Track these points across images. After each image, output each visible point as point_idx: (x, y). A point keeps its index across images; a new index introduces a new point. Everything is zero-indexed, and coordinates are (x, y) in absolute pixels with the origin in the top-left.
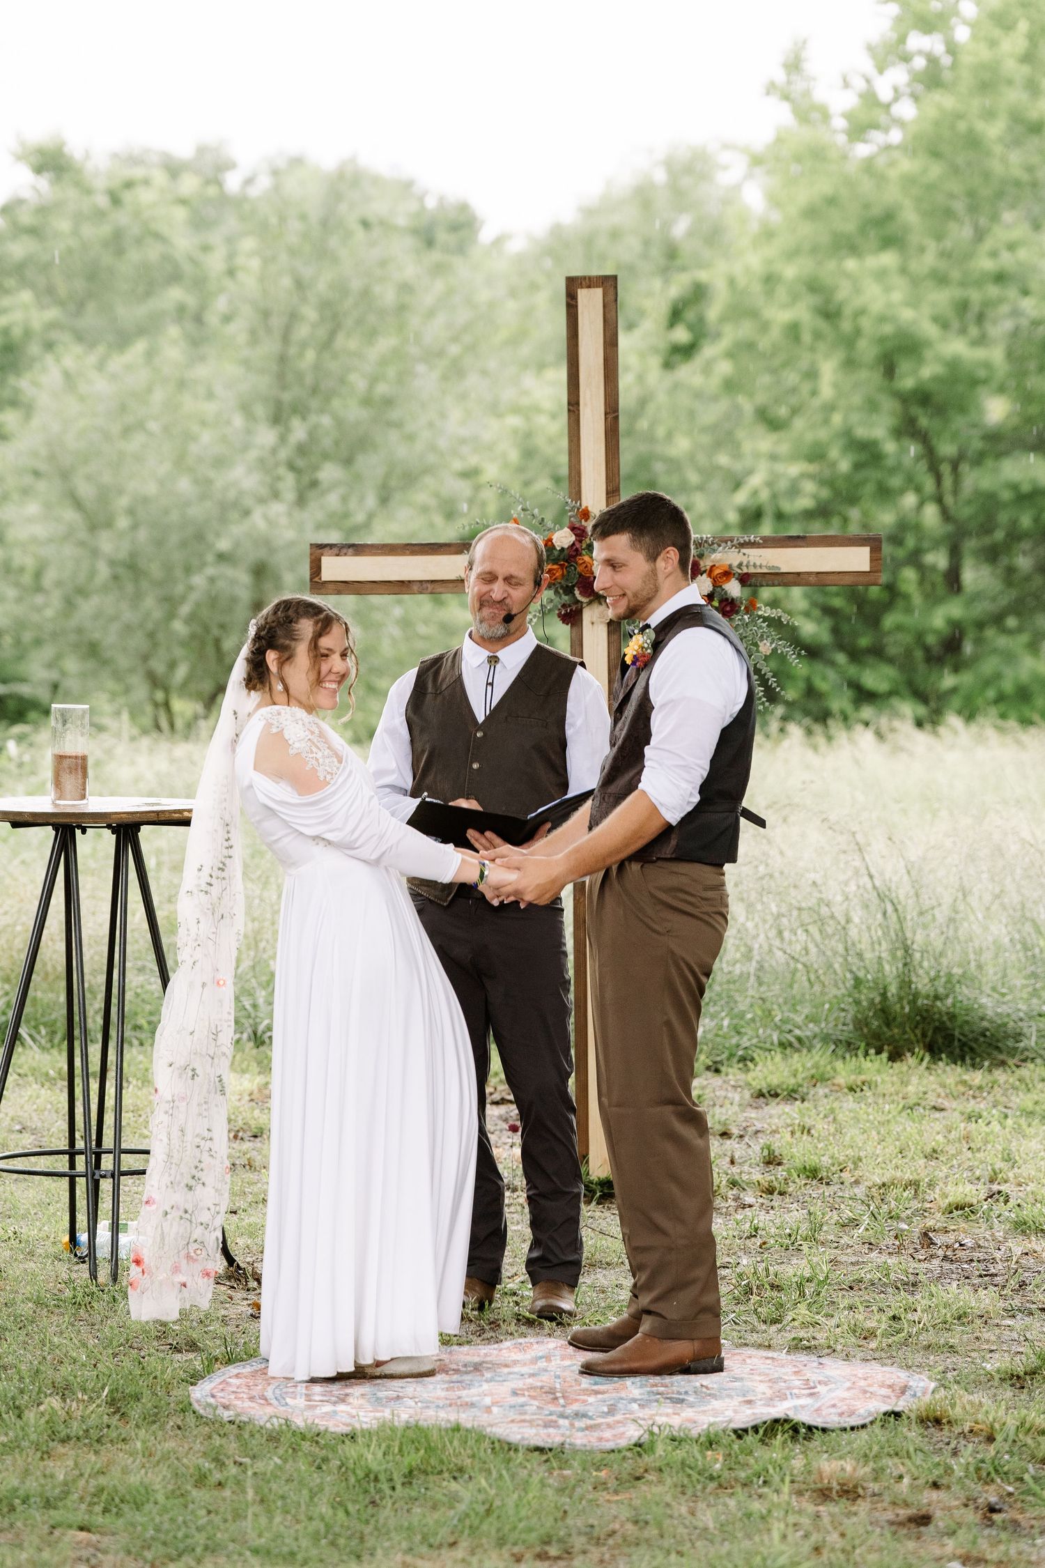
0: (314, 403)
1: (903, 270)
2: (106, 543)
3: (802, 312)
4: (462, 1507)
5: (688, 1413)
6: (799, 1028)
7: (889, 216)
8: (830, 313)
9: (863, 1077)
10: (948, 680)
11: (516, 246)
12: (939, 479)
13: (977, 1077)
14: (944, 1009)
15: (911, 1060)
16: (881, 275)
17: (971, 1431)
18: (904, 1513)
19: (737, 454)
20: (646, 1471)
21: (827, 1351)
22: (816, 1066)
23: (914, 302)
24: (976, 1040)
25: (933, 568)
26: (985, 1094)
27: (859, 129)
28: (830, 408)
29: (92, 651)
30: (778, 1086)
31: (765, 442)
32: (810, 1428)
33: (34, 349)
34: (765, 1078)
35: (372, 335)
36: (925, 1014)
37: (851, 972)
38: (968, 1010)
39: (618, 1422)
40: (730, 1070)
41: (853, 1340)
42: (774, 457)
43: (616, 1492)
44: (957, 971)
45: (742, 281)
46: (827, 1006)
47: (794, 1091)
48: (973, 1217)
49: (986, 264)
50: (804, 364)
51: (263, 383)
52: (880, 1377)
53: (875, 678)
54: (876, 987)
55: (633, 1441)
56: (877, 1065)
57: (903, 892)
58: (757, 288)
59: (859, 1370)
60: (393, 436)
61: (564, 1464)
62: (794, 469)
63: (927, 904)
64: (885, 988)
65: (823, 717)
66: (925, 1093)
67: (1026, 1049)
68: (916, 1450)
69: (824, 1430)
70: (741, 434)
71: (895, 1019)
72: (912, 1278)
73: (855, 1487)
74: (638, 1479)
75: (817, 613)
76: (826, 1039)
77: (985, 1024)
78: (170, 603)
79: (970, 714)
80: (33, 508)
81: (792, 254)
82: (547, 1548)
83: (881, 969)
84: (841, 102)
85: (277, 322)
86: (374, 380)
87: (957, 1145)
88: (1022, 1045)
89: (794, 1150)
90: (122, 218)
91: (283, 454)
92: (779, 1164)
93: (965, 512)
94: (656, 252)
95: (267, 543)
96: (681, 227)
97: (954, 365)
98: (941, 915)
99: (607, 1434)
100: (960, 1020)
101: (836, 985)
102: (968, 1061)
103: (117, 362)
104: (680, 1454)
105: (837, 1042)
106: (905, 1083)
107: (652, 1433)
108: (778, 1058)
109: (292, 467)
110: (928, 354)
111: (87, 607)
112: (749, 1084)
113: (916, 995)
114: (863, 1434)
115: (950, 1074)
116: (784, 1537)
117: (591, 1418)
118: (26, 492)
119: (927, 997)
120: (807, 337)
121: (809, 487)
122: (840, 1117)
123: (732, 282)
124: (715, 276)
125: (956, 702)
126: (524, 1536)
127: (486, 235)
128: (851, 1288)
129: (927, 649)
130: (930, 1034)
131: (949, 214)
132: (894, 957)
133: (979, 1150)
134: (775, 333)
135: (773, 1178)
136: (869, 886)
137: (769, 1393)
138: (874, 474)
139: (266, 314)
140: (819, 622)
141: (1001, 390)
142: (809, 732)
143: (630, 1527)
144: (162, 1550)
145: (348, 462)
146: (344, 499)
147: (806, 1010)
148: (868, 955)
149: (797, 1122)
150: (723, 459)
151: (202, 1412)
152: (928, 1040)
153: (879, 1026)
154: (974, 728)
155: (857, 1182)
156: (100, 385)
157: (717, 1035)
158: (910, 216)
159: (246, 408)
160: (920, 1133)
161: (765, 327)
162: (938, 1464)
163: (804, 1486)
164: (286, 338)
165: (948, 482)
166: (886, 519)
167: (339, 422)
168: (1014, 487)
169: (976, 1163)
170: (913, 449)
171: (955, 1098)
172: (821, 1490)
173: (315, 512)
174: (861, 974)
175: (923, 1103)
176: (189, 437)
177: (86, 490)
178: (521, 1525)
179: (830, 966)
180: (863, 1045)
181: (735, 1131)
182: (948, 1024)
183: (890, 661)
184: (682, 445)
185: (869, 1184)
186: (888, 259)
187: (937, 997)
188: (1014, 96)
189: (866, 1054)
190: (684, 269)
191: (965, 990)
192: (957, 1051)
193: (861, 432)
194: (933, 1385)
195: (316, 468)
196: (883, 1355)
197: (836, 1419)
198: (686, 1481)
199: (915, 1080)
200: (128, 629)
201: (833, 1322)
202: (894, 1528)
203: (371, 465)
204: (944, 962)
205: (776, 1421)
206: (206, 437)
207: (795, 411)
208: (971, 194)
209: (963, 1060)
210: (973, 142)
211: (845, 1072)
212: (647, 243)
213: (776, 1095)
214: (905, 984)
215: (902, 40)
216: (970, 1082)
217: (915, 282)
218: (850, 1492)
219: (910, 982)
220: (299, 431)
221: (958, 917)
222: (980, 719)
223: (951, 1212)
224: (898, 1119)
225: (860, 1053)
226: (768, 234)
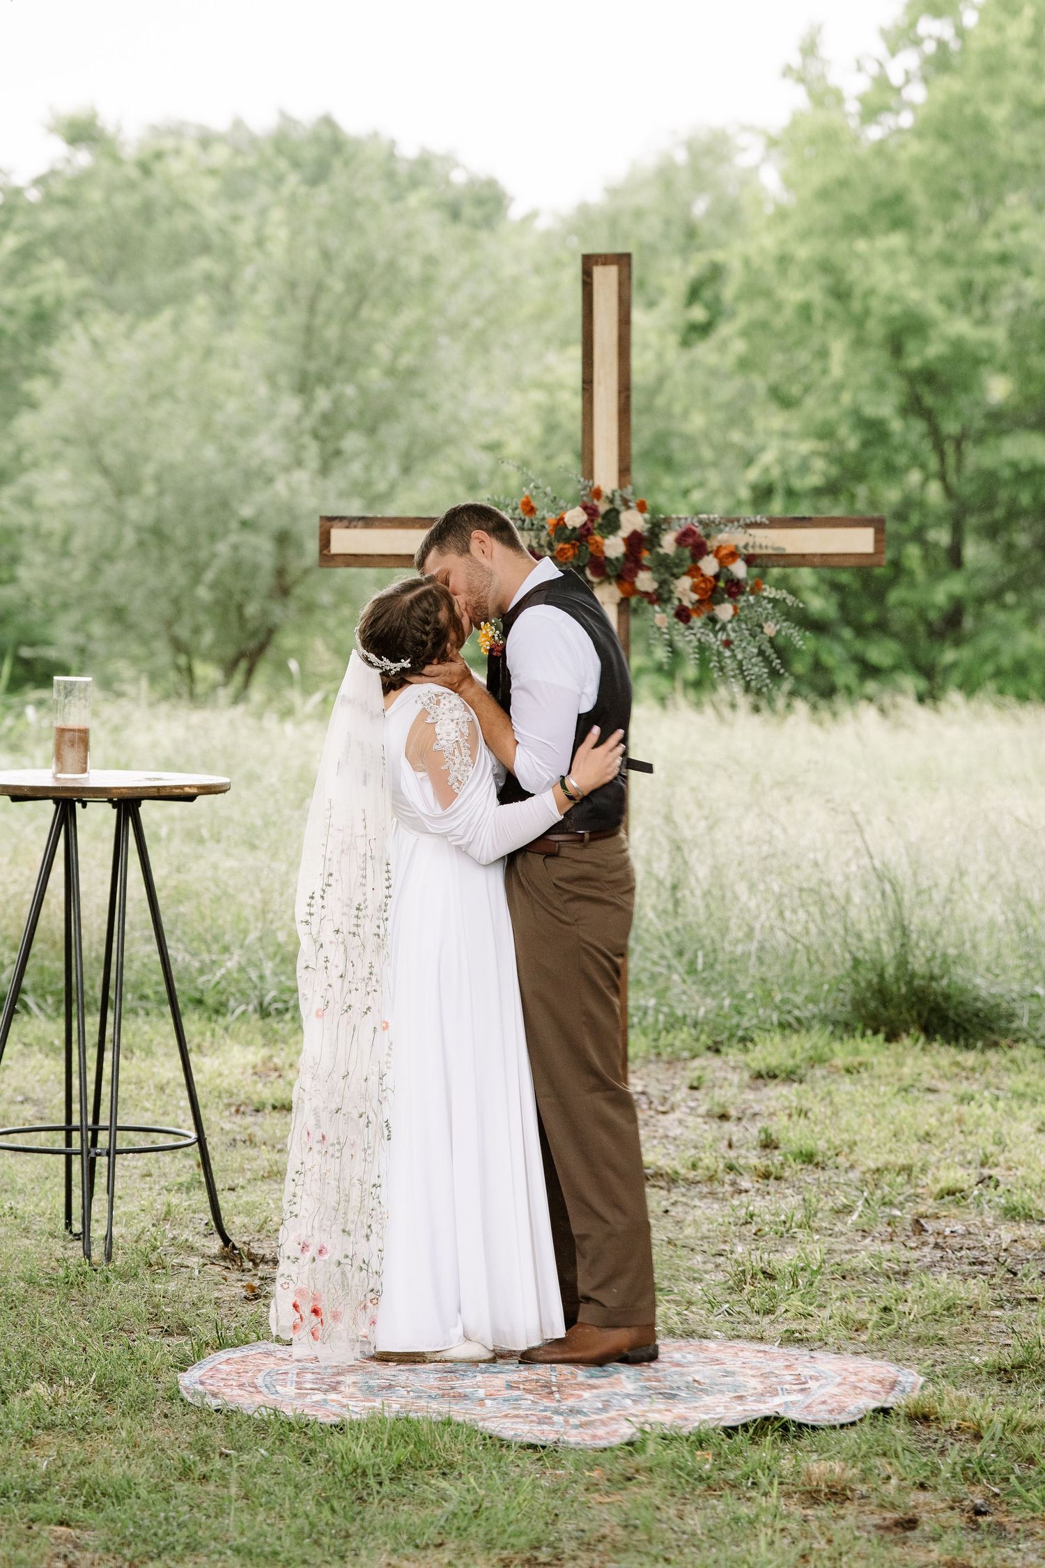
0: (340, 373)
1: (911, 251)
2: (134, 510)
3: (814, 292)
4: (449, 1507)
5: (680, 1409)
6: (798, 1008)
7: (898, 198)
8: (840, 293)
9: (859, 1059)
10: (949, 656)
11: (543, 223)
12: (942, 456)
13: (970, 1058)
14: (939, 990)
15: (907, 1041)
16: (890, 255)
17: (958, 1429)
18: (891, 1516)
19: (749, 431)
20: (637, 1471)
21: (819, 1344)
22: (814, 1047)
23: (921, 282)
24: (970, 1021)
25: (936, 545)
26: (977, 1075)
27: (871, 113)
28: (839, 387)
29: (118, 615)
30: (777, 1067)
31: (775, 420)
32: (800, 1426)
33: (65, 317)
34: (764, 1059)
35: (397, 307)
36: (921, 995)
37: (850, 952)
38: (963, 991)
39: (612, 1419)
40: (730, 1051)
41: (845, 1333)
42: (785, 435)
43: (608, 1494)
44: (952, 951)
45: (757, 261)
46: (826, 987)
47: (793, 1072)
48: (963, 1203)
49: (989, 245)
50: (816, 341)
51: (289, 353)
52: (870, 1372)
53: (880, 652)
54: (874, 969)
55: (626, 1440)
56: (873, 1046)
57: (903, 872)
58: (770, 268)
59: (852, 1364)
60: (417, 405)
61: (558, 1464)
62: (805, 447)
63: (925, 884)
64: (883, 970)
65: (828, 692)
66: (919, 1075)
67: (1018, 1030)
68: (904, 1449)
69: (814, 1428)
70: (754, 412)
71: (891, 1000)
72: (904, 1267)
73: (844, 1489)
74: (629, 1479)
75: (824, 588)
76: (824, 1020)
77: (979, 1004)
78: (196, 570)
79: (969, 687)
80: (62, 474)
81: (805, 235)
82: (537, 1554)
83: (880, 951)
84: (855, 85)
85: (303, 292)
86: (397, 352)
87: (950, 1128)
88: (1014, 1026)
89: (791, 1134)
90: (153, 188)
91: (308, 423)
92: (776, 1148)
93: (967, 490)
94: (677, 233)
95: (290, 510)
96: (700, 207)
97: (958, 344)
98: (937, 897)
99: (601, 1432)
100: (954, 1001)
101: (835, 965)
102: (962, 1042)
103: (146, 329)
104: (670, 1454)
105: (835, 1023)
106: (900, 1064)
107: (644, 1432)
108: (777, 1038)
109: (316, 435)
110: (933, 334)
111: (113, 572)
112: (748, 1066)
113: (913, 975)
114: (852, 1433)
115: (944, 1055)
116: (772, 1543)
117: (585, 1414)
118: (56, 457)
119: (923, 978)
120: (818, 317)
121: (819, 464)
122: (837, 1100)
123: (747, 262)
124: (732, 255)
125: (956, 676)
126: (512, 1540)
127: (516, 212)
128: (844, 1277)
129: (929, 625)
130: (925, 1014)
131: (955, 196)
132: (891, 936)
133: (971, 1133)
134: (788, 313)
135: (769, 1163)
136: (870, 867)
137: (760, 1387)
138: (880, 452)
139: (292, 285)
140: (826, 598)
141: (1003, 369)
142: (814, 708)
143: (619, 1531)
144: (142, 1548)
145: (371, 431)
146: (367, 468)
147: (805, 991)
148: (868, 936)
149: (794, 1104)
150: (736, 436)
151: (190, 1400)
152: (923, 1021)
153: (877, 1008)
154: (974, 704)
155: (852, 1167)
156: (128, 354)
157: (718, 1015)
158: (919, 198)
159: (270, 377)
160: (914, 1116)
161: (778, 306)
162: (926, 1464)
163: (793, 1488)
164: (312, 309)
165: (951, 460)
166: (892, 495)
167: (363, 390)
168: (1014, 465)
169: (968, 1147)
170: (919, 426)
171: (949, 1079)
172: (810, 1492)
173: (337, 481)
174: (860, 955)
175: (918, 1085)
176: (215, 406)
177: (112, 457)
178: (510, 1529)
179: (829, 946)
180: (860, 1026)
181: (733, 1113)
182: (943, 1005)
183: (894, 636)
184: (697, 422)
185: (863, 1168)
186: (897, 240)
187: (932, 978)
188: (1018, 80)
189: (863, 1035)
190: (701, 248)
191: (960, 971)
192: (952, 1032)
193: (870, 411)
194: (922, 1380)
195: (339, 436)
196: (874, 1347)
197: (827, 1416)
198: (675, 1482)
199: (909, 1061)
200: (153, 595)
201: (825, 1313)
202: (881, 1532)
203: (395, 435)
204: (940, 942)
205: (767, 1418)
206: (232, 405)
207: (807, 389)
208: (977, 177)
209: (957, 1040)
210: (980, 125)
211: (842, 1053)
212: (667, 222)
213: (775, 1077)
214: (902, 963)
215: (913, 25)
216: (963, 1064)
217: (923, 262)
218: (838, 1494)
219: (907, 963)
220: (323, 400)
221: (955, 897)
222: (980, 695)
223: (942, 1197)
224: (894, 1101)
225: (858, 1034)
226: (782, 215)
